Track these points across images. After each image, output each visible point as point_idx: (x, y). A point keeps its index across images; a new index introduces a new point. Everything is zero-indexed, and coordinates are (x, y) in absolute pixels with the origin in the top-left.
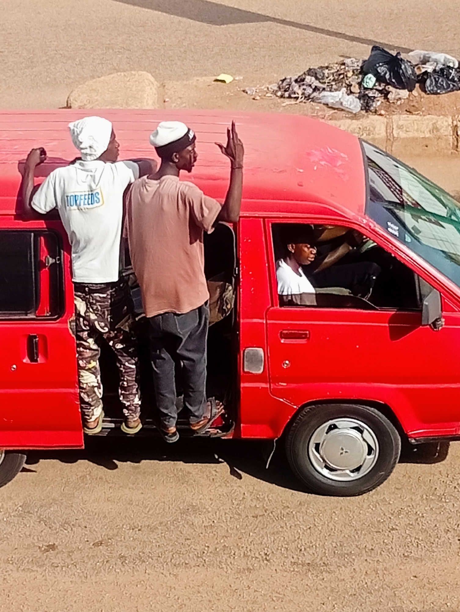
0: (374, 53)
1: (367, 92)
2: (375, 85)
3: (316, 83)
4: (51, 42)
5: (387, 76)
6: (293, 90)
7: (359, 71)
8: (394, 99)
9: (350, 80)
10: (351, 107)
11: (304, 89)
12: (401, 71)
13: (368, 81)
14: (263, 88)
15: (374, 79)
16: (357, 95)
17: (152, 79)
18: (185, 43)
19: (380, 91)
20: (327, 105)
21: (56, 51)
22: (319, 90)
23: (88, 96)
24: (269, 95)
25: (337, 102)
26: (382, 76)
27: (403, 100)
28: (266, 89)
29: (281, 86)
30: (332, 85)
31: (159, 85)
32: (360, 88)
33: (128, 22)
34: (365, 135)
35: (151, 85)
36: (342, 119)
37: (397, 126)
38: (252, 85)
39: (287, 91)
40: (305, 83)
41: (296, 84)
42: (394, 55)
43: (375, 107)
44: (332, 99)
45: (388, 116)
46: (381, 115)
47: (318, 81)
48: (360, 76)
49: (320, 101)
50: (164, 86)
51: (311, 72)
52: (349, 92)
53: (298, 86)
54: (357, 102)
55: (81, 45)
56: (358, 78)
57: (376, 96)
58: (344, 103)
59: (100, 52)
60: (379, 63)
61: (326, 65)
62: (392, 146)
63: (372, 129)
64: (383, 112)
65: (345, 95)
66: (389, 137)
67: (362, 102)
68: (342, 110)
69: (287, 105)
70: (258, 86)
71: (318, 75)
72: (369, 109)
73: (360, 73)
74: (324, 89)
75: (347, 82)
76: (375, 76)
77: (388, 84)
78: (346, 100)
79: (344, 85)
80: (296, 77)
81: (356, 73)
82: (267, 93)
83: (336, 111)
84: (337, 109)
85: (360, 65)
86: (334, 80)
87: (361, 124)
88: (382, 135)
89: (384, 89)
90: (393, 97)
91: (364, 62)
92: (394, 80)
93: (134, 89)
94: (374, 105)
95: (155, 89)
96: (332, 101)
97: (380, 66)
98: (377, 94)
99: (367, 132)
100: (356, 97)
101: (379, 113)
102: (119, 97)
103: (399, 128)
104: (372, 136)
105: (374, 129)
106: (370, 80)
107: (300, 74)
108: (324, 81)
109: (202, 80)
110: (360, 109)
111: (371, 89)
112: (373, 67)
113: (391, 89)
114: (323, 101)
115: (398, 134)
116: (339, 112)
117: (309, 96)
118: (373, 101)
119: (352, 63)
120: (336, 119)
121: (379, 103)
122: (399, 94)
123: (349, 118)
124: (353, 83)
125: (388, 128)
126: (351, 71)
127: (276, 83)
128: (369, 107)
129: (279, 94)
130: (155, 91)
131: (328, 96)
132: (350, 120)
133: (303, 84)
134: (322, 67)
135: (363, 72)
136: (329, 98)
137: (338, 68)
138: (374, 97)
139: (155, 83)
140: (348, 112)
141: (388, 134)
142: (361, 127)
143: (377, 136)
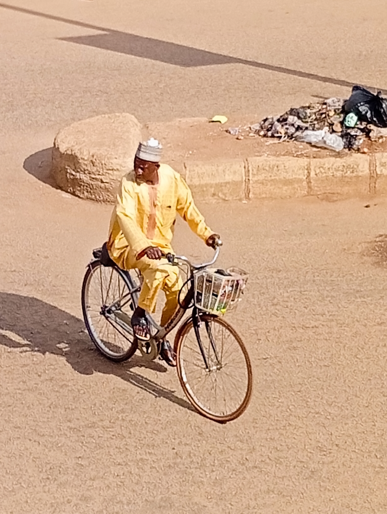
0: (354, 92)
1: (349, 131)
2: (356, 124)
3: (299, 123)
4: (29, 85)
5: (369, 115)
6: (276, 129)
7: (340, 110)
8: (376, 137)
9: (332, 119)
10: (334, 146)
11: (287, 129)
12: (382, 110)
13: (350, 120)
14: (245, 128)
15: (355, 118)
16: (340, 134)
17: (136, 121)
18: (161, 86)
19: (362, 130)
20: (310, 143)
21: (35, 94)
22: (301, 129)
23: (75, 138)
24: (252, 134)
25: (320, 141)
26: (363, 115)
27: (384, 139)
28: (248, 129)
29: (263, 126)
30: (314, 124)
31: (142, 126)
32: (342, 127)
33: (102, 66)
34: (349, 172)
35: (135, 126)
36: (326, 157)
37: (380, 164)
38: (234, 125)
39: (270, 130)
40: (287, 122)
41: (279, 124)
42: (375, 94)
43: (358, 146)
44: (315, 138)
45: (370, 154)
46: (364, 153)
47: (300, 121)
48: (342, 115)
49: (302, 140)
50: (148, 127)
51: (292, 112)
52: (331, 130)
53: (280, 126)
54: (340, 140)
55: (59, 89)
56: (340, 117)
57: (358, 134)
58: (328, 142)
59: (78, 95)
60: (360, 103)
61: (307, 105)
62: (375, 183)
63: (355, 167)
64: (366, 150)
65: (328, 134)
66: (372, 175)
67: (345, 140)
68: (325, 148)
69: (271, 144)
70: (240, 126)
71: (300, 115)
72: (351, 148)
73: (342, 112)
74: (307, 128)
75: (329, 121)
76: (356, 115)
77: (369, 123)
78: (329, 138)
79: (326, 124)
80: (278, 117)
81: (338, 112)
82: (250, 133)
83: (319, 149)
84: (320, 147)
85: (341, 104)
86: (316, 119)
87: (345, 162)
88: (365, 172)
89: (366, 128)
90: (375, 135)
91: (345, 101)
92: (375, 119)
93: (119, 130)
94: (357, 143)
95: (139, 130)
96: (315, 140)
97: (361, 105)
98: (359, 133)
99: (351, 170)
100: (339, 136)
101: (362, 151)
102: (105, 138)
103: (383, 166)
104: (355, 173)
105: (358, 167)
106: (352, 119)
107: (282, 114)
108: (306, 120)
109: (185, 121)
110: (342, 147)
111: (353, 128)
112: (355, 106)
113: (372, 127)
114: (306, 140)
115: (381, 171)
116: (322, 150)
117: (292, 135)
118: (356, 140)
119: (334, 103)
120: (320, 158)
121: (361, 141)
122: (380, 133)
123: (333, 156)
124: (335, 122)
125: (372, 165)
126: (333, 110)
127: (257, 123)
128: (352, 145)
129: (262, 133)
130: (139, 132)
131: (311, 135)
132: (334, 158)
133: (286, 124)
134: (303, 107)
135: (345, 111)
136: (312, 137)
137: (320, 108)
138: (356, 136)
139: (139, 124)
140: (331, 150)
141: (372, 172)
142: (345, 164)
143: (360, 174)
